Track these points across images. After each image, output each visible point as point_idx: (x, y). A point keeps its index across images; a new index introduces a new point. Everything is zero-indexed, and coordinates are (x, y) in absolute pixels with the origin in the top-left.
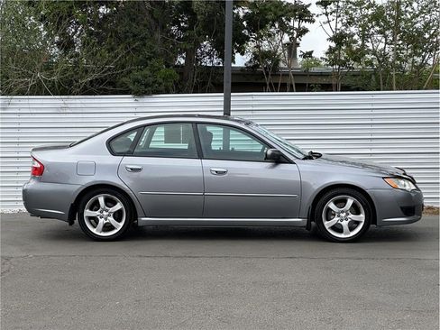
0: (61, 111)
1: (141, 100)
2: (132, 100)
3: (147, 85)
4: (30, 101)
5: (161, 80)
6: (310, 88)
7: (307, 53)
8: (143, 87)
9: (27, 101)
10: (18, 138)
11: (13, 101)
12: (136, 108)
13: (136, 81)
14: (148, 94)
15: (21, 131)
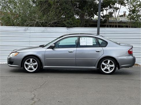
0: (43, 32)
1: (69, 29)
2: (66, 29)
3: (71, 24)
4: (35, 29)
5: (75, 23)
6: (122, 27)
7: (121, 15)
8: (70, 25)
9: (34, 29)
10: (30, 40)
11: (28, 29)
12: (67, 31)
13: (68, 23)
14: (72, 27)
15: (31, 38)
